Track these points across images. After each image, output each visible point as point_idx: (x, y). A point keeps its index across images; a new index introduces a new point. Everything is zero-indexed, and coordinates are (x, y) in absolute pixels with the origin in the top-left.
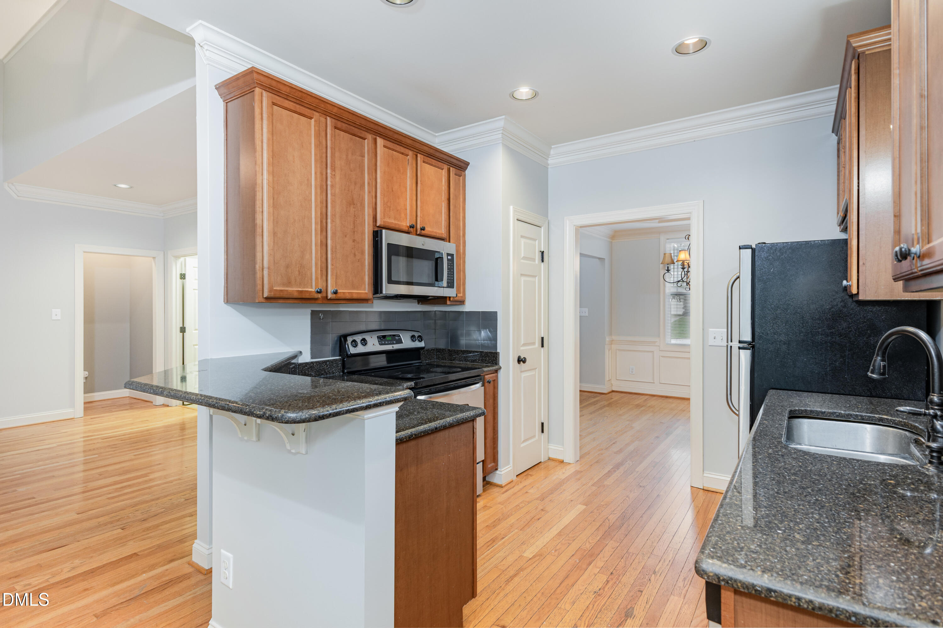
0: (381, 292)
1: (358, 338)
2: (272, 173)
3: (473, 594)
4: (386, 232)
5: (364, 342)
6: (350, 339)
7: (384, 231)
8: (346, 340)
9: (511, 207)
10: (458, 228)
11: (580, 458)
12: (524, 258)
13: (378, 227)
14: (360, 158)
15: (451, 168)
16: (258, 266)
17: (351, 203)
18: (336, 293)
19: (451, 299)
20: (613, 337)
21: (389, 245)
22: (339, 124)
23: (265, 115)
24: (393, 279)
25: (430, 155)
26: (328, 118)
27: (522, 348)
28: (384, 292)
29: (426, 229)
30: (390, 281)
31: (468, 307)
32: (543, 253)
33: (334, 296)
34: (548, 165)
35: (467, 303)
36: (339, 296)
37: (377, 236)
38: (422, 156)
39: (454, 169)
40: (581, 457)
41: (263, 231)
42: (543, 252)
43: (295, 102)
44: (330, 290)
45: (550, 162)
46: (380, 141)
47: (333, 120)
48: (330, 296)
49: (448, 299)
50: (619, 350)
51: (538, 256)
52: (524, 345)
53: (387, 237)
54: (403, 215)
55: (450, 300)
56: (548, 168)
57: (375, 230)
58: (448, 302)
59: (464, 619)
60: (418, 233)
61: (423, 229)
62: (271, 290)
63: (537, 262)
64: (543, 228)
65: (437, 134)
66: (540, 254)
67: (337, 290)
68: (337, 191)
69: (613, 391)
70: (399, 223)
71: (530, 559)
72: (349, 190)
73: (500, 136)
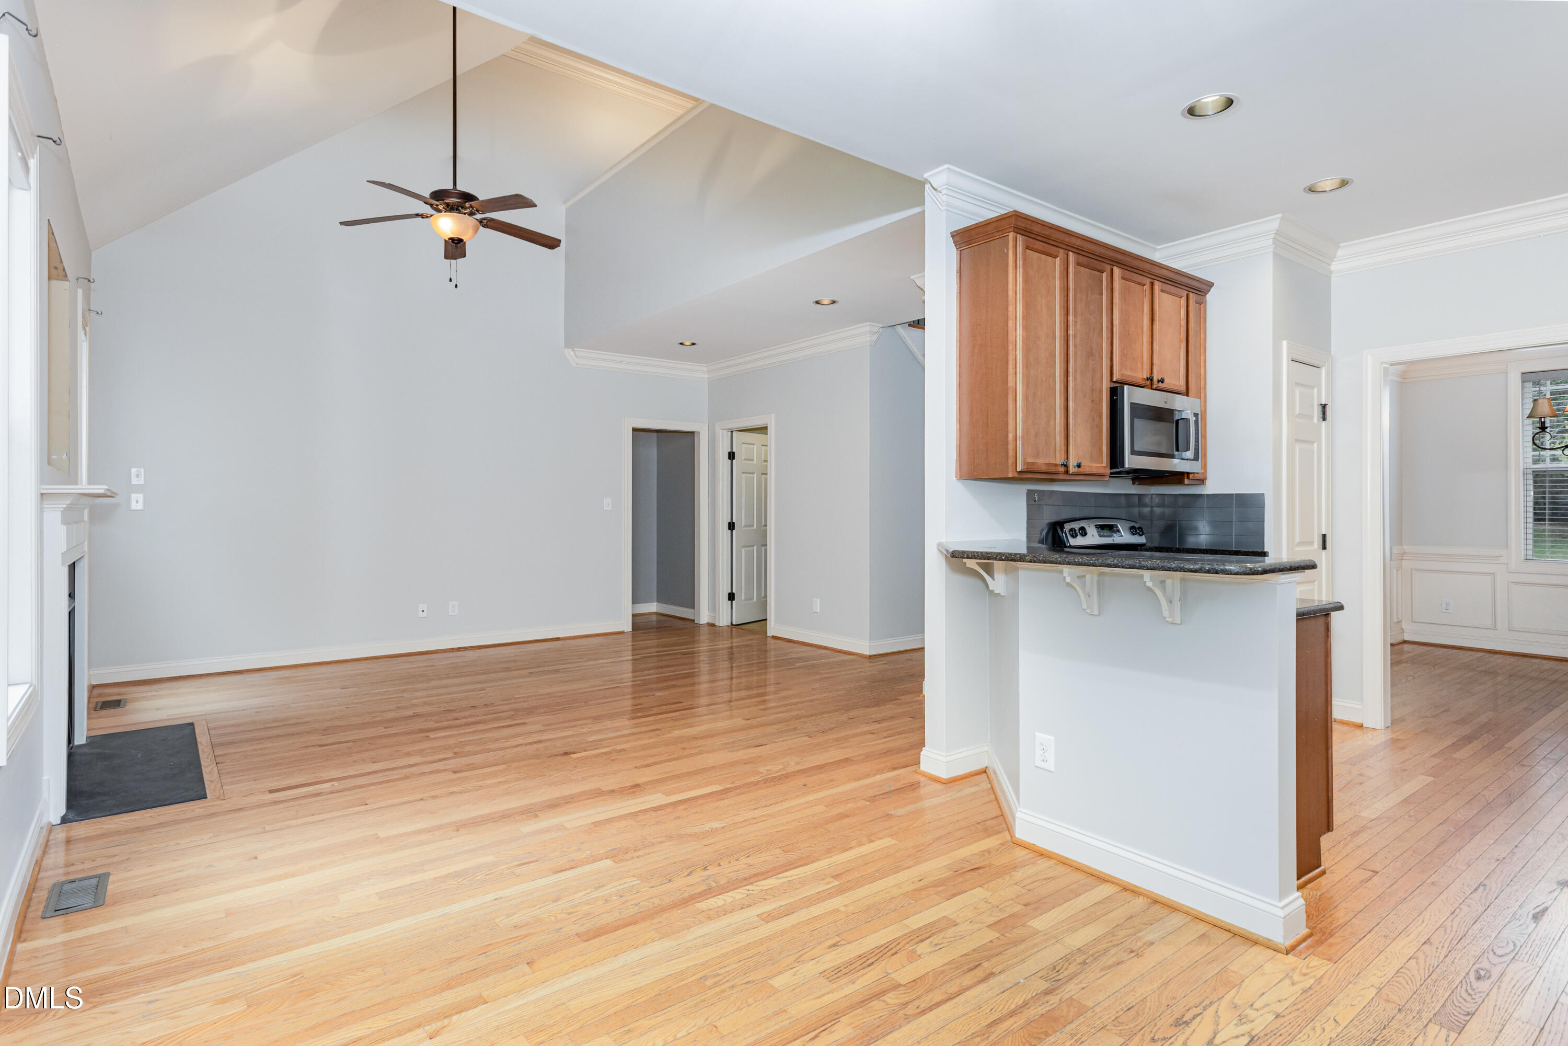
0: (1123, 466)
1: (1076, 525)
2: (1026, 328)
3: (1329, 827)
4: (1128, 389)
5: (1083, 532)
6: (1067, 527)
7: (1126, 387)
8: (1062, 528)
9: (1285, 343)
10: (1199, 377)
11: (1392, 724)
12: (1299, 415)
13: (1115, 382)
14: (1098, 296)
15: (1191, 294)
16: (1011, 436)
17: (1090, 355)
18: (1079, 466)
19: (1191, 476)
20: (1405, 547)
21: (1132, 404)
22: (1082, 259)
23: (1019, 263)
24: (1136, 449)
25: (1167, 281)
26: (1071, 253)
27: (1297, 549)
28: (1127, 466)
29: (1166, 381)
30: (1134, 452)
31: (1212, 487)
32: (1324, 407)
33: (1076, 470)
34: (1332, 272)
35: (1208, 482)
36: (1081, 470)
37: (1115, 394)
38: (1160, 283)
39: (1194, 294)
40: (1393, 722)
41: (1016, 395)
42: (1325, 405)
43: (1043, 242)
44: (1072, 463)
45: (1334, 267)
46: (1117, 271)
47: (1076, 255)
48: (1072, 470)
49: (1186, 475)
50: (1417, 570)
51: (1317, 412)
52: (1300, 544)
53: (1130, 396)
54: (1139, 365)
55: (1188, 478)
56: (1331, 277)
57: (1112, 386)
58: (1186, 481)
59: (1322, 852)
60: (1154, 387)
61: (1162, 381)
62: (1025, 463)
63: (1315, 420)
64: (1323, 370)
65: (1158, 247)
66: (1321, 408)
67: (1080, 463)
68: (1078, 340)
69: (1405, 642)
70: (1135, 375)
71: (1373, 820)
72: (1088, 339)
73: (1271, 242)
